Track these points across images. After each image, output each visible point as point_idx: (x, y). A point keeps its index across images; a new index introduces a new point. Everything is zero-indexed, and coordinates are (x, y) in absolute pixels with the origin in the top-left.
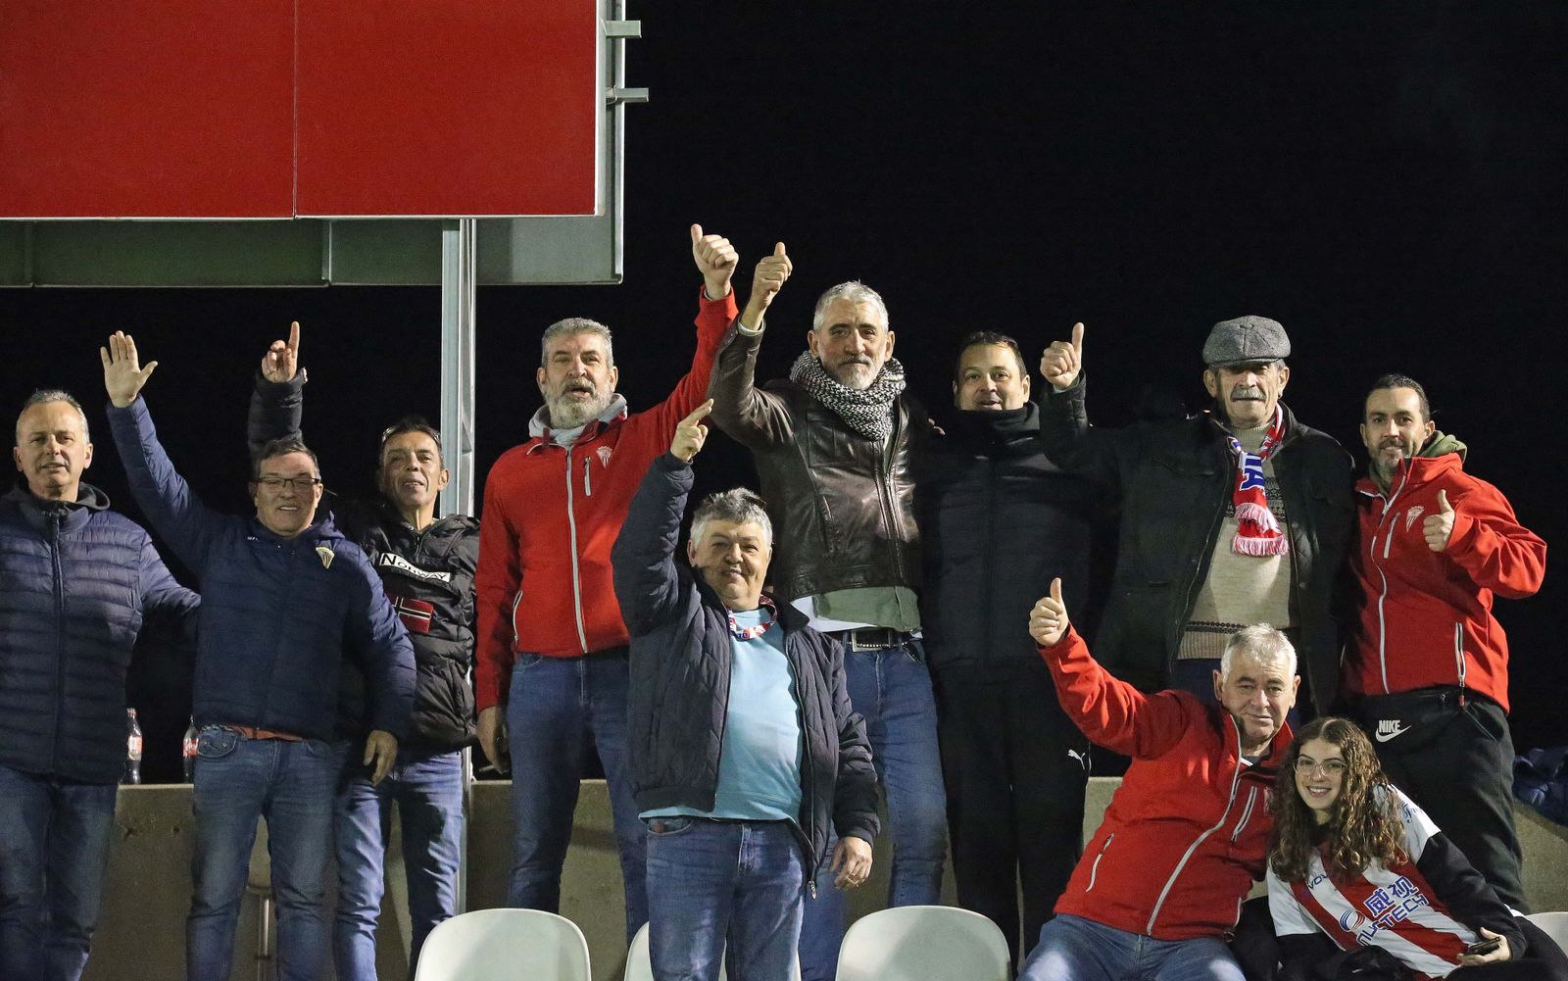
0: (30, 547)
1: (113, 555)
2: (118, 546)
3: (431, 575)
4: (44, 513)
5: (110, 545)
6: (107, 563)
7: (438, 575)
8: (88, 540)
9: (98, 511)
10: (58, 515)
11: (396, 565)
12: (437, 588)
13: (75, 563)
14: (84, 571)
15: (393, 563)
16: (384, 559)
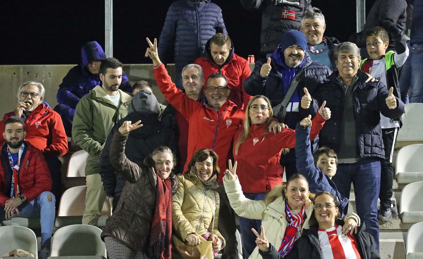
0: (190, 12)
1: (212, 14)
2: (213, 11)
3: (294, 3)
4: (194, 3)
5: (211, 11)
6: (210, 16)
7: (296, 3)
8: (205, 10)
9: (208, 2)
10: (197, 3)
11: (284, 2)
12: (296, 6)
13: (202, 16)
14: (204, 18)
15: (283, 2)
16: (280, 1)
